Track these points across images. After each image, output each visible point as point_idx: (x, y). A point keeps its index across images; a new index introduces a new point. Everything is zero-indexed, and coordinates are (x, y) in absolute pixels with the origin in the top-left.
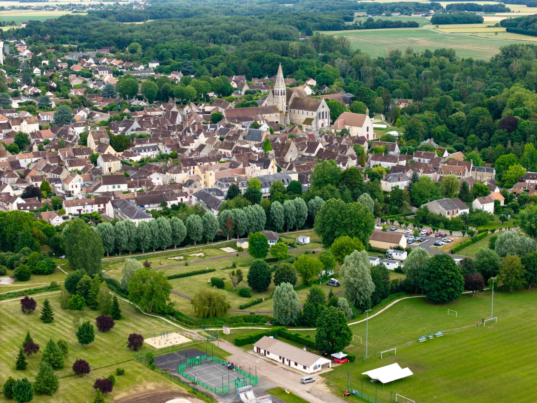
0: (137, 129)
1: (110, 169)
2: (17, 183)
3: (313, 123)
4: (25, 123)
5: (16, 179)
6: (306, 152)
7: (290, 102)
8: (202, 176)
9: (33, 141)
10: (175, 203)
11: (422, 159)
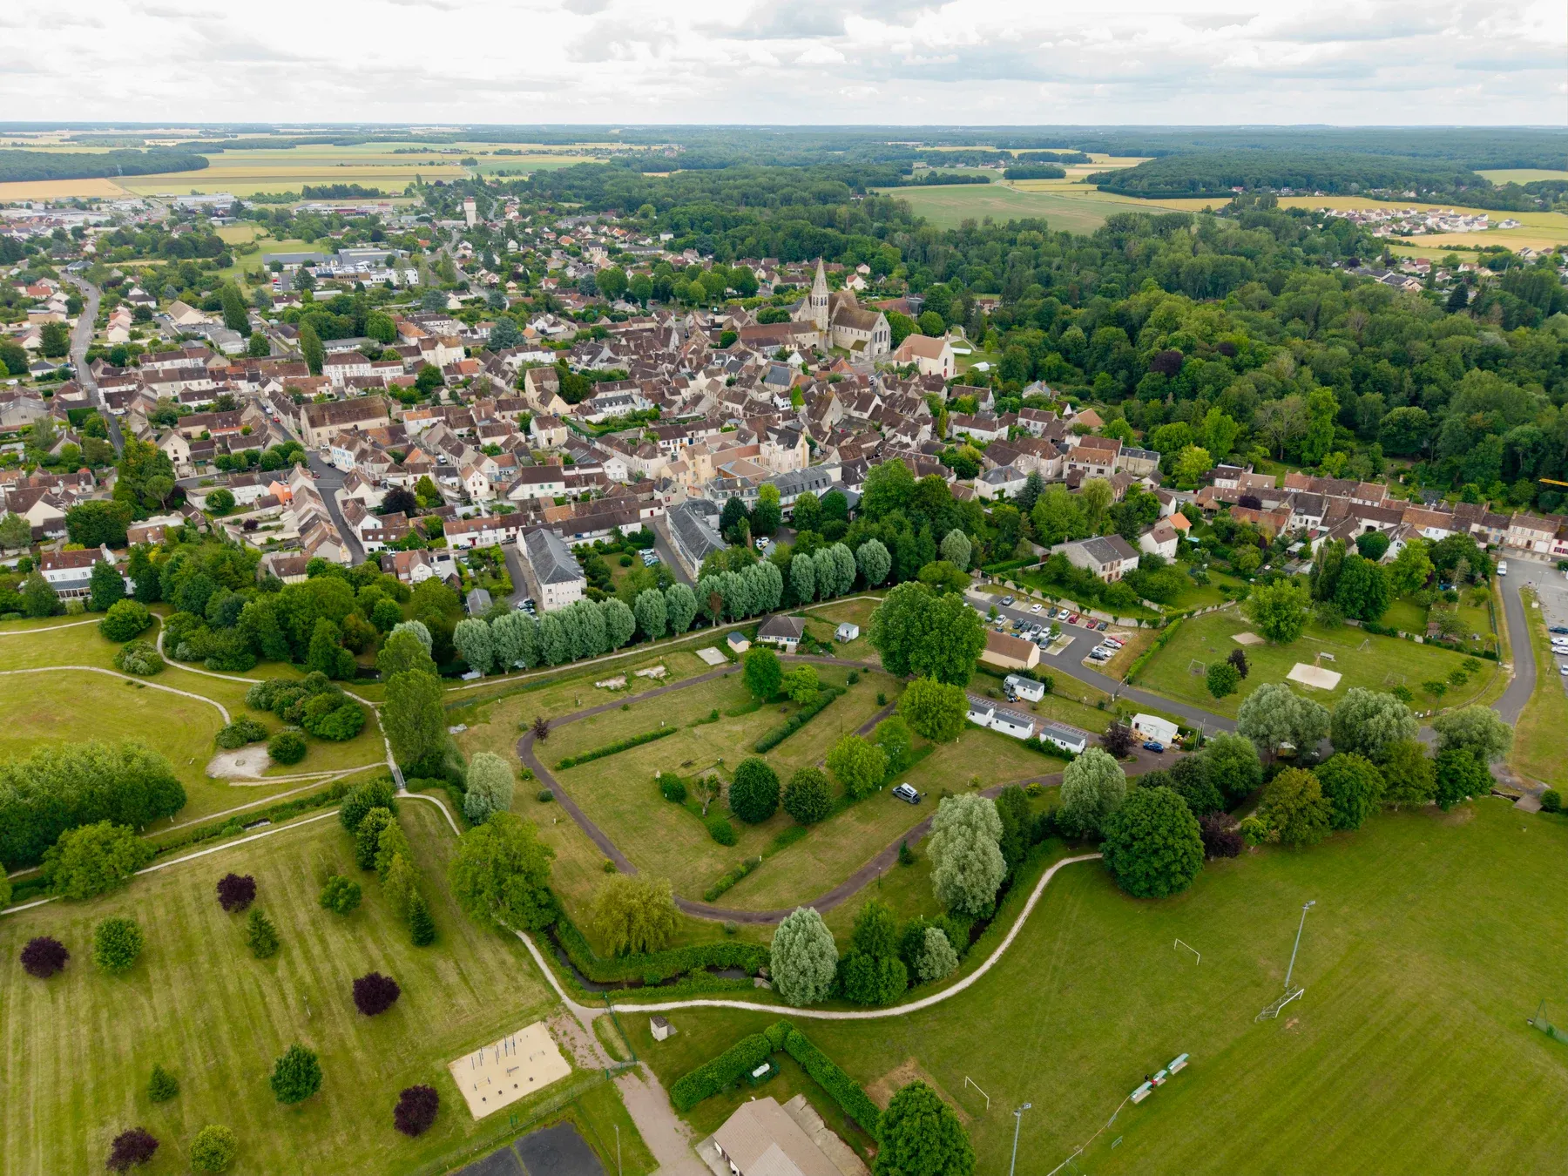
0: (610, 360)
1: (550, 441)
2: (388, 471)
3: (866, 348)
4: (440, 347)
5: (386, 466)
6: (855, 409)
7: (834, 315)
8: (690, 463)
9: (447, 378)
10: (636, 527)
11: (1032, 422)
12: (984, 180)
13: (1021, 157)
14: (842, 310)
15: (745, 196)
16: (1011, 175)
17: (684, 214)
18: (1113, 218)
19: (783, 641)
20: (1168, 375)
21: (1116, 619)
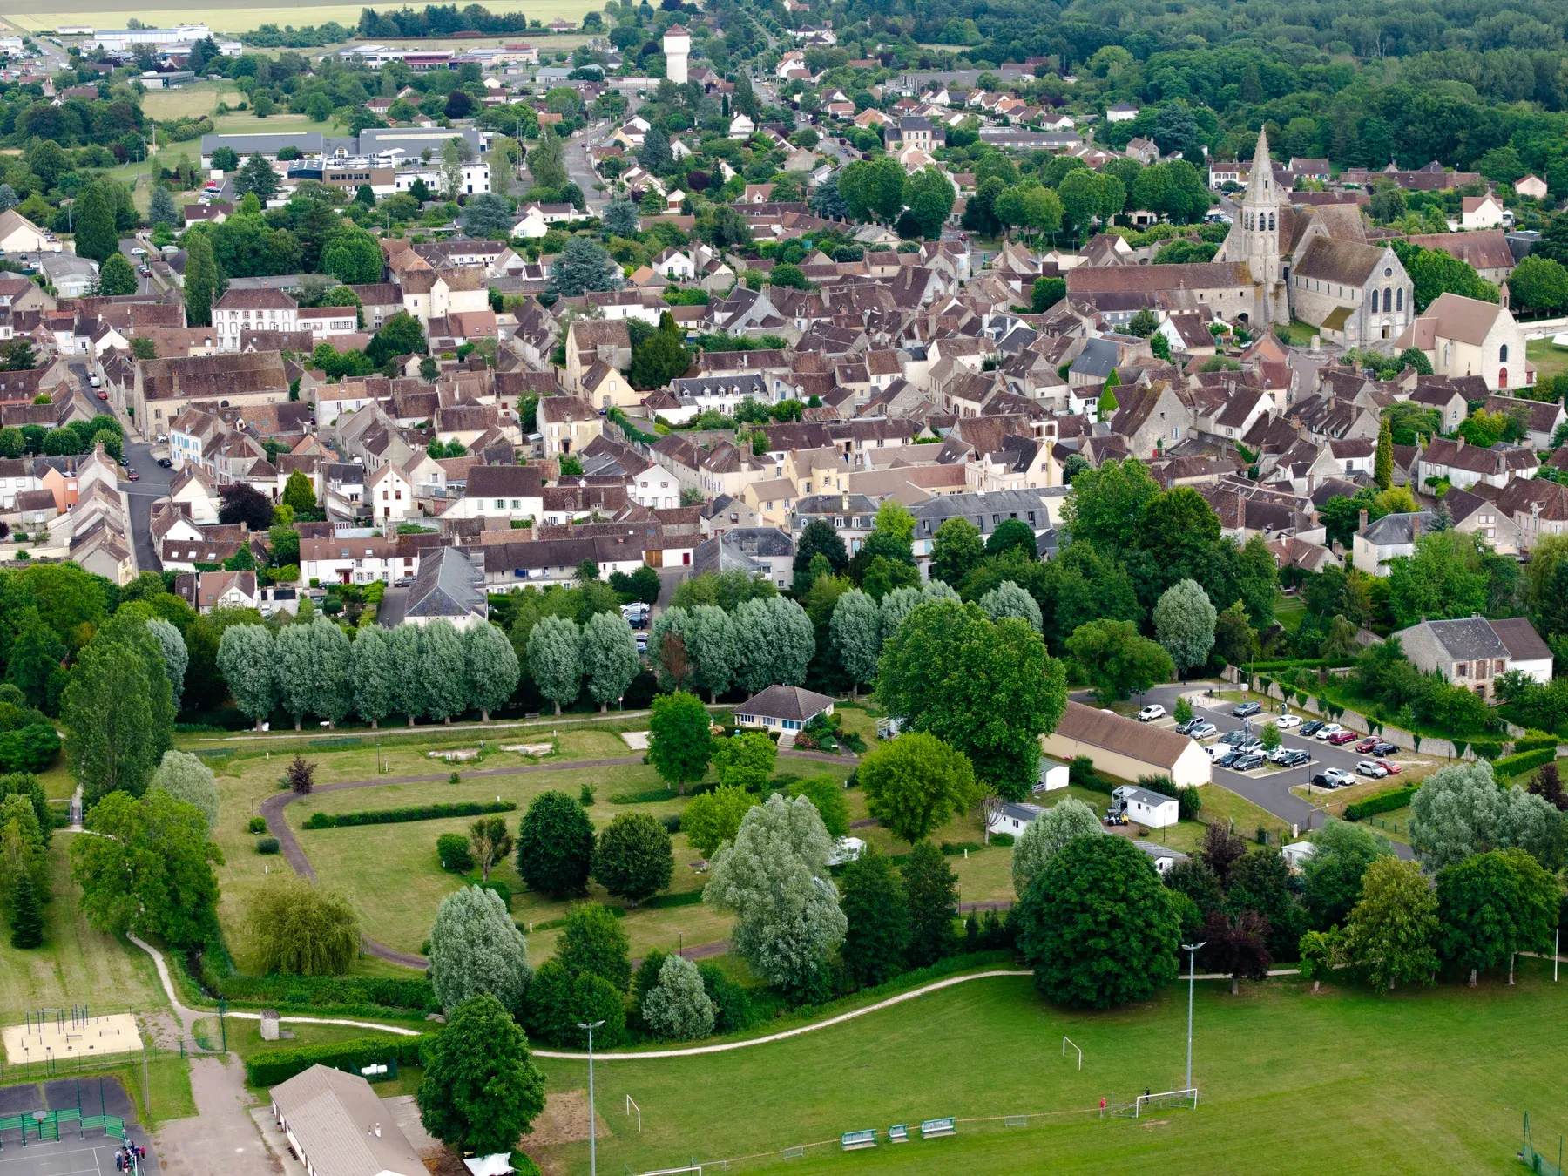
0: (768, 321)
2: (251, 473)
3: (1351, 324)
5: (249, 463)
7: (1299, 254)
9: (433, 342)
10: (628, 567)
14: (1318, 243)
19: (776, 727)
21: (1417, 740)
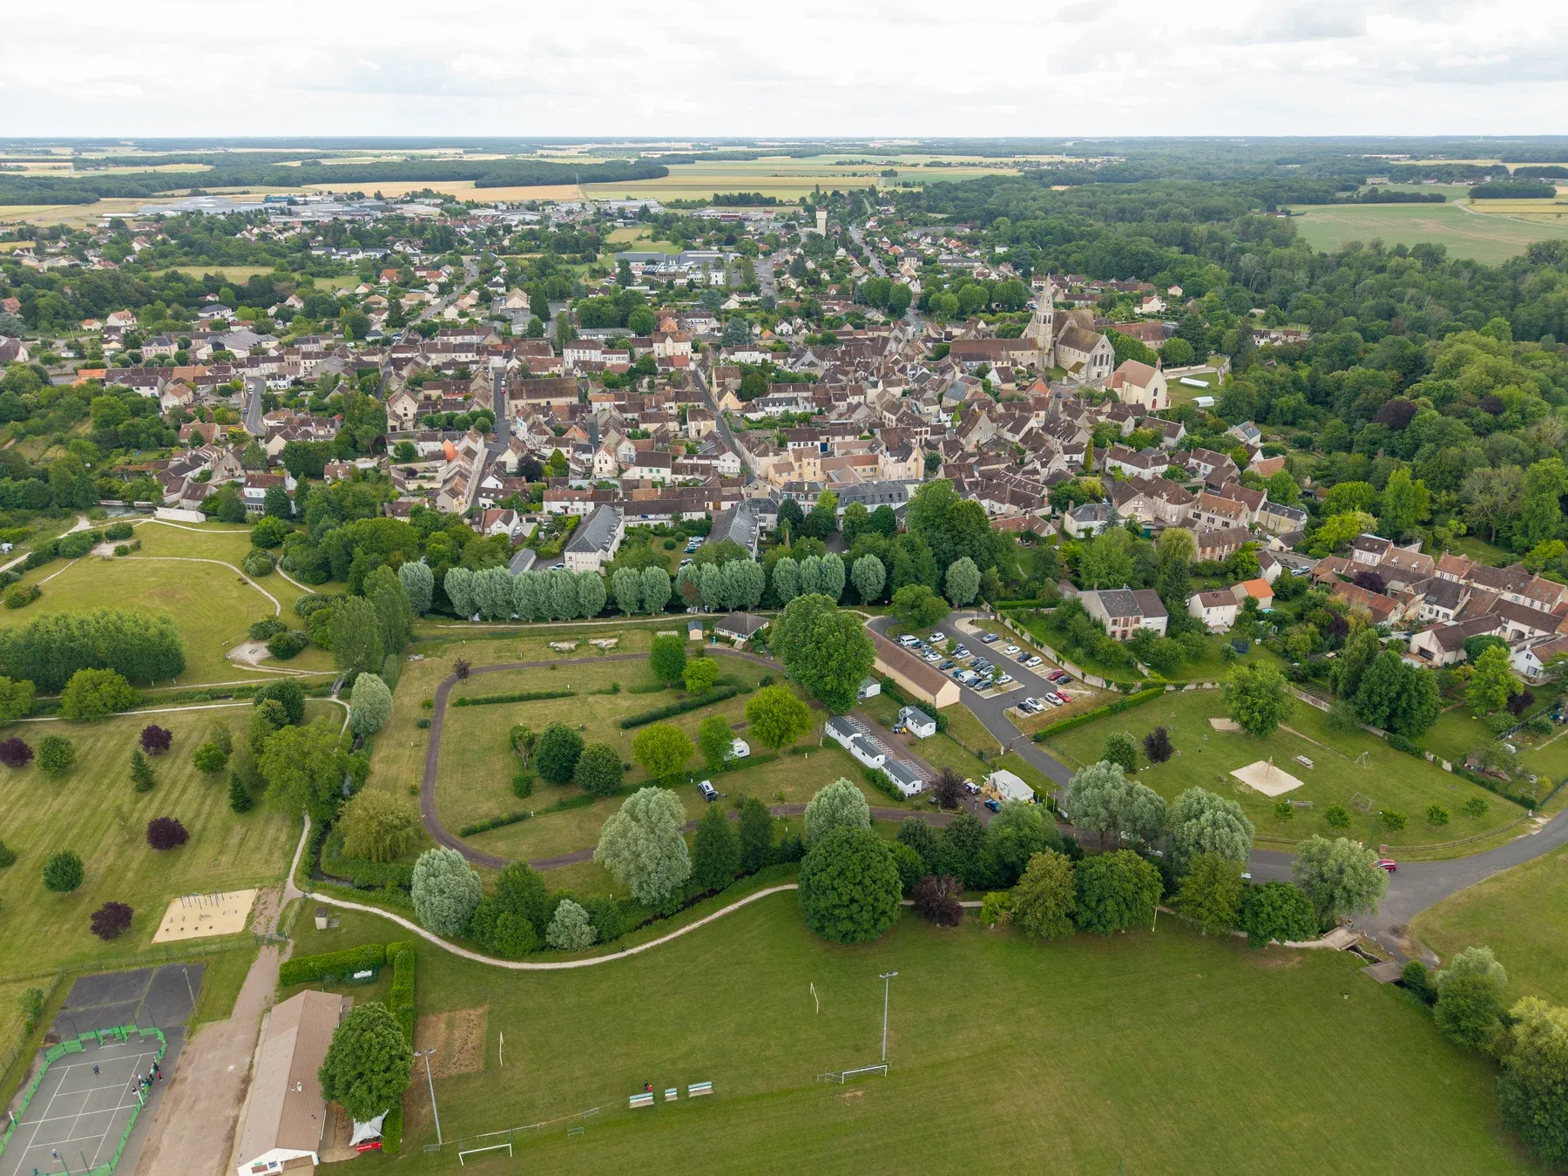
0: (811, 364)
1: (699, 432)
2: (546, 443)
3: (1083, 371)
4: (669, 340)
5: (545, 438)
6: (1009, 431)
7: (1061, 334)
8: (796, 465)
9: (660, 369)
10: (698, 516)
11: (1203, 464)
12: (1439, 199)
13: (1517, 172)
14: (1071, 329)
15: (1122, 211)
16: (1478, 194)
17: (1027, 227)
18: (1537, 246)
19: (734, 636)
20: (1393, 428)
21: (1084, 675)
